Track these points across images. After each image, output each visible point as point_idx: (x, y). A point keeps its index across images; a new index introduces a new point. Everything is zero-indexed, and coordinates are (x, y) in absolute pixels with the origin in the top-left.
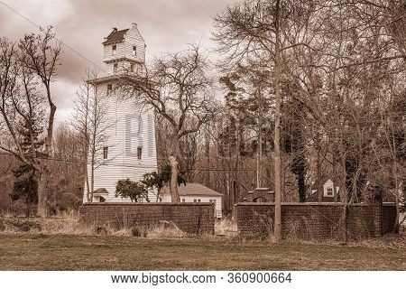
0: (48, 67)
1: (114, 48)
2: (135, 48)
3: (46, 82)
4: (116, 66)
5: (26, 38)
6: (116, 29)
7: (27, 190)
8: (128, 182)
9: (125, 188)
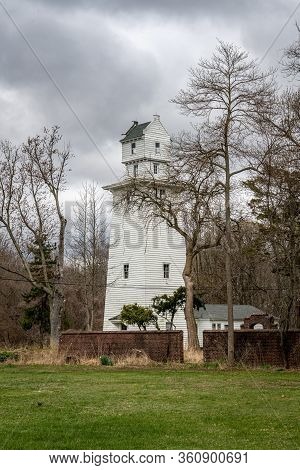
0: (56, 174)
1: (133, 146)
2: (157, 145)
3: (54, 191)
4: (136, 167)
5: (30, 142)
6: (136, 123)
7: (39, 317)
8: (135, 307)
9: (132, 314)
